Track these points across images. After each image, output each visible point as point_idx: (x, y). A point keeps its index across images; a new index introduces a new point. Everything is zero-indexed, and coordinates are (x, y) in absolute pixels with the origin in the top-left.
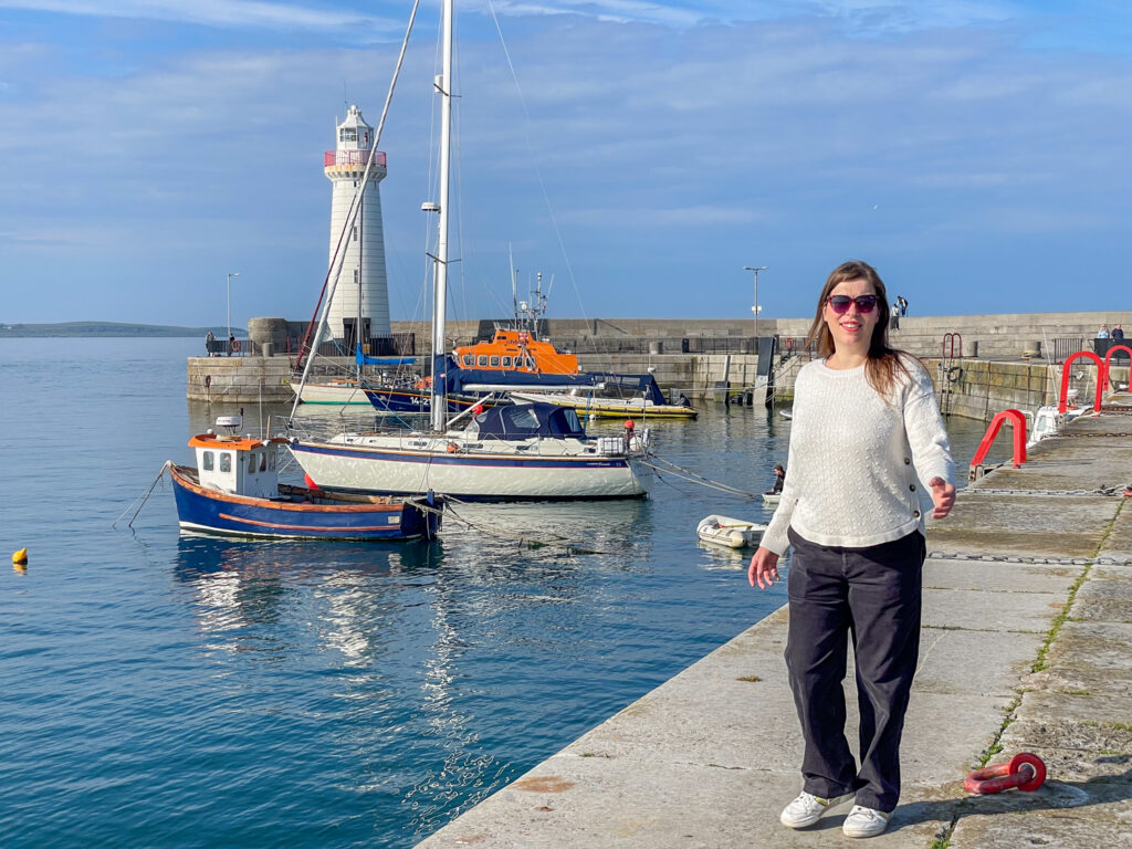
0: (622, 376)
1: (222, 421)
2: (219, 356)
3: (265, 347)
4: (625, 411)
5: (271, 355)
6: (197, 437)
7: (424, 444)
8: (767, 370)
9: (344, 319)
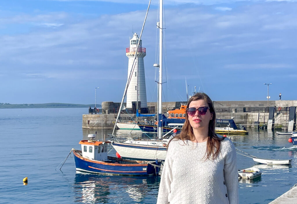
0: (223, 120)
1: (90, 136)
2: (92, 114)
3: (107, 111)
4: (224, 132)
5: (109, 114)
6: (82, 141)
7: (155, 144)
8: (272, 117)
9: (132, 102)
